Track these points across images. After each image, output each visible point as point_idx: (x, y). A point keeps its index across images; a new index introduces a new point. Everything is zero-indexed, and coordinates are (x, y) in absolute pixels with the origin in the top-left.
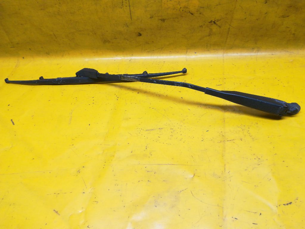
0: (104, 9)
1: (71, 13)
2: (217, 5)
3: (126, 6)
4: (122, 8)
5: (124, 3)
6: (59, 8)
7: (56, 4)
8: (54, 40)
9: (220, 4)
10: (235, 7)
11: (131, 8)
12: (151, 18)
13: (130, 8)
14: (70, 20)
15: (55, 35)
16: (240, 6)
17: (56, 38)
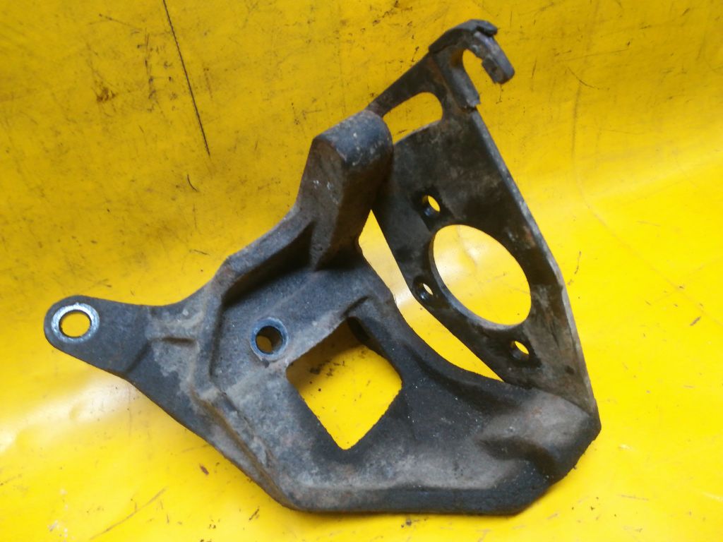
3: (174, 96)
4: (150, 110)
11: (202, 99)
13: (194, 101)
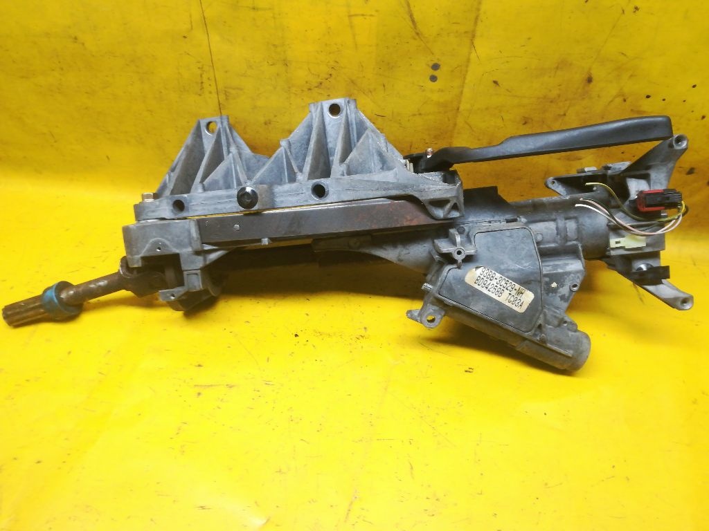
0: (161, 92)
1: (86, 93)
2: (414, 115)
5: (205, 85)
6: (61, 79)
7: (53, 70)
8: (52, 146)
9: (420, 114)
10: (455, 124)
12: (266, 123)
14: (86, 108)
15: (53, 136)
16: (466, 122)
17: (55, 142)
